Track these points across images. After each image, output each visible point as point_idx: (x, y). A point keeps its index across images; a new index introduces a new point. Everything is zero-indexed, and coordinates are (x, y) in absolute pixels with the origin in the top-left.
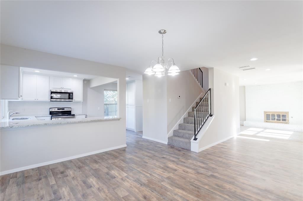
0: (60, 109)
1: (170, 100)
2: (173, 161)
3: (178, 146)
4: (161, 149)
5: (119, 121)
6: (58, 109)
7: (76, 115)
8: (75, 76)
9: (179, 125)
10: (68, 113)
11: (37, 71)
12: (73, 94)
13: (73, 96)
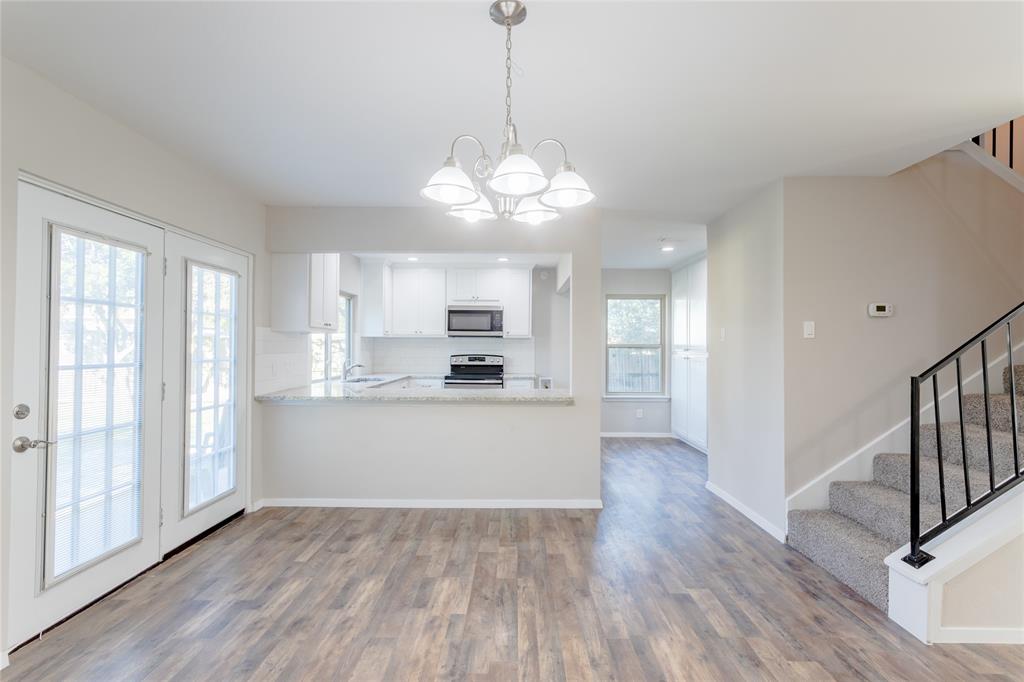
0: (475, 359)
1: (809, 329)
2: (706, 634)
3: (828, 568)
4: (727, 556)
5: (570, 408)
6: (470, 360)
7: (507, 379)
8: (503, 260)
9: (878, 459)
10: (492, 372)
11: (413, 258)
12: (501, 317)
13: (502, 320)
